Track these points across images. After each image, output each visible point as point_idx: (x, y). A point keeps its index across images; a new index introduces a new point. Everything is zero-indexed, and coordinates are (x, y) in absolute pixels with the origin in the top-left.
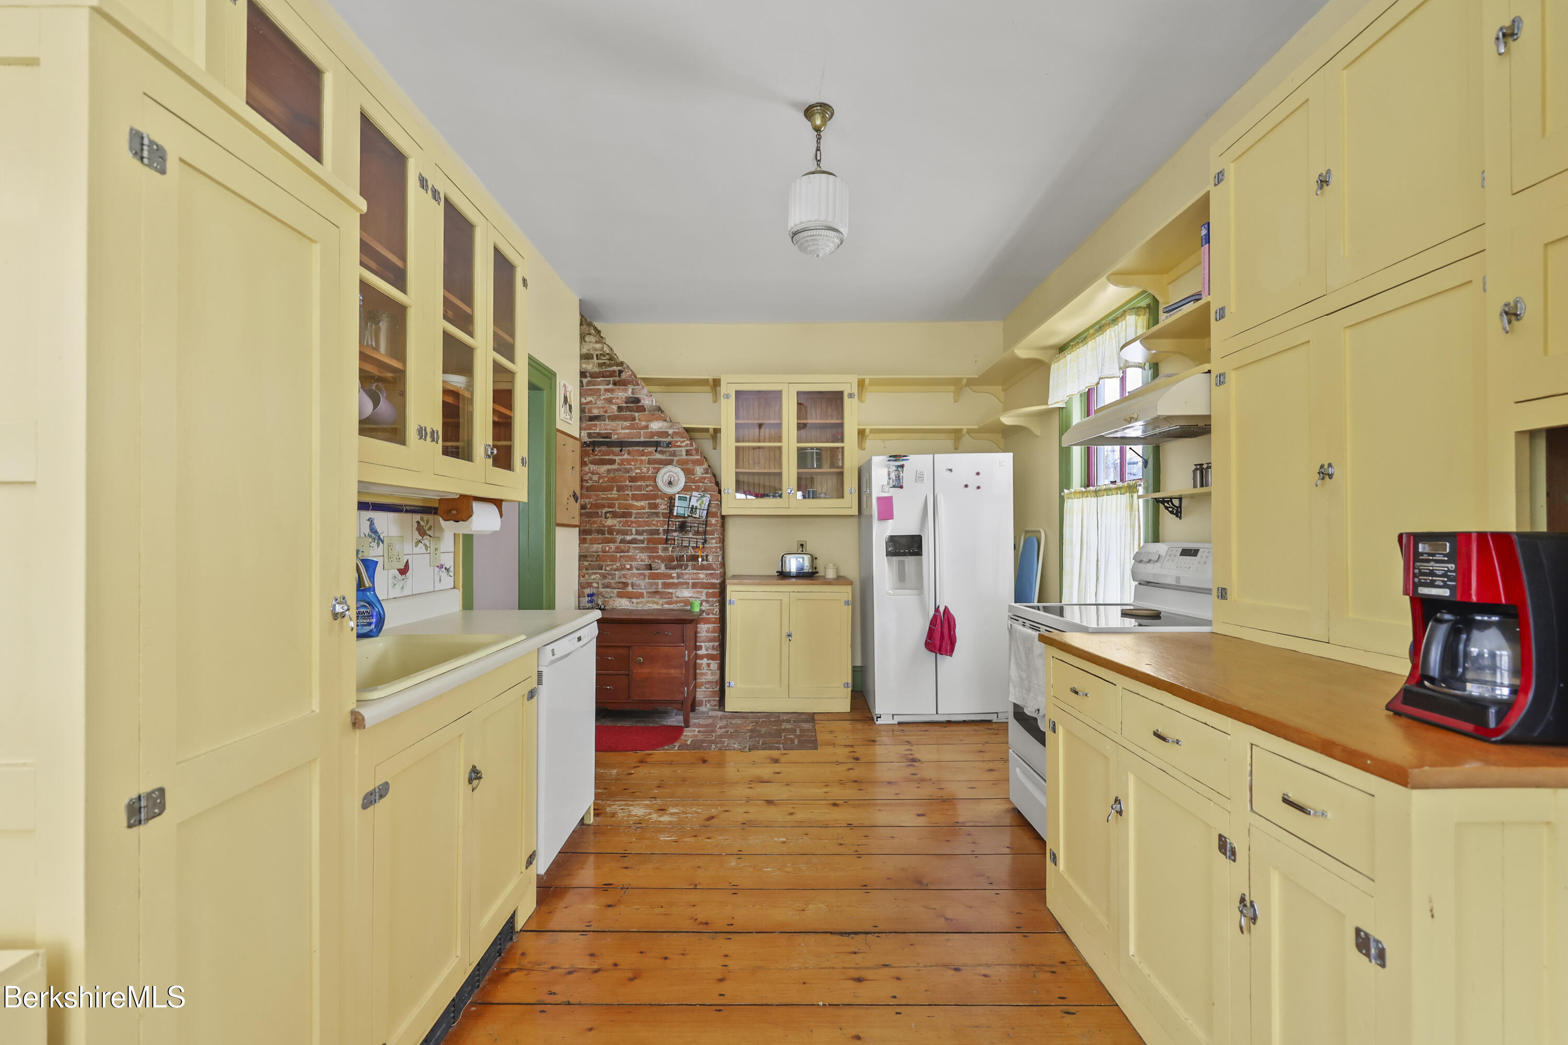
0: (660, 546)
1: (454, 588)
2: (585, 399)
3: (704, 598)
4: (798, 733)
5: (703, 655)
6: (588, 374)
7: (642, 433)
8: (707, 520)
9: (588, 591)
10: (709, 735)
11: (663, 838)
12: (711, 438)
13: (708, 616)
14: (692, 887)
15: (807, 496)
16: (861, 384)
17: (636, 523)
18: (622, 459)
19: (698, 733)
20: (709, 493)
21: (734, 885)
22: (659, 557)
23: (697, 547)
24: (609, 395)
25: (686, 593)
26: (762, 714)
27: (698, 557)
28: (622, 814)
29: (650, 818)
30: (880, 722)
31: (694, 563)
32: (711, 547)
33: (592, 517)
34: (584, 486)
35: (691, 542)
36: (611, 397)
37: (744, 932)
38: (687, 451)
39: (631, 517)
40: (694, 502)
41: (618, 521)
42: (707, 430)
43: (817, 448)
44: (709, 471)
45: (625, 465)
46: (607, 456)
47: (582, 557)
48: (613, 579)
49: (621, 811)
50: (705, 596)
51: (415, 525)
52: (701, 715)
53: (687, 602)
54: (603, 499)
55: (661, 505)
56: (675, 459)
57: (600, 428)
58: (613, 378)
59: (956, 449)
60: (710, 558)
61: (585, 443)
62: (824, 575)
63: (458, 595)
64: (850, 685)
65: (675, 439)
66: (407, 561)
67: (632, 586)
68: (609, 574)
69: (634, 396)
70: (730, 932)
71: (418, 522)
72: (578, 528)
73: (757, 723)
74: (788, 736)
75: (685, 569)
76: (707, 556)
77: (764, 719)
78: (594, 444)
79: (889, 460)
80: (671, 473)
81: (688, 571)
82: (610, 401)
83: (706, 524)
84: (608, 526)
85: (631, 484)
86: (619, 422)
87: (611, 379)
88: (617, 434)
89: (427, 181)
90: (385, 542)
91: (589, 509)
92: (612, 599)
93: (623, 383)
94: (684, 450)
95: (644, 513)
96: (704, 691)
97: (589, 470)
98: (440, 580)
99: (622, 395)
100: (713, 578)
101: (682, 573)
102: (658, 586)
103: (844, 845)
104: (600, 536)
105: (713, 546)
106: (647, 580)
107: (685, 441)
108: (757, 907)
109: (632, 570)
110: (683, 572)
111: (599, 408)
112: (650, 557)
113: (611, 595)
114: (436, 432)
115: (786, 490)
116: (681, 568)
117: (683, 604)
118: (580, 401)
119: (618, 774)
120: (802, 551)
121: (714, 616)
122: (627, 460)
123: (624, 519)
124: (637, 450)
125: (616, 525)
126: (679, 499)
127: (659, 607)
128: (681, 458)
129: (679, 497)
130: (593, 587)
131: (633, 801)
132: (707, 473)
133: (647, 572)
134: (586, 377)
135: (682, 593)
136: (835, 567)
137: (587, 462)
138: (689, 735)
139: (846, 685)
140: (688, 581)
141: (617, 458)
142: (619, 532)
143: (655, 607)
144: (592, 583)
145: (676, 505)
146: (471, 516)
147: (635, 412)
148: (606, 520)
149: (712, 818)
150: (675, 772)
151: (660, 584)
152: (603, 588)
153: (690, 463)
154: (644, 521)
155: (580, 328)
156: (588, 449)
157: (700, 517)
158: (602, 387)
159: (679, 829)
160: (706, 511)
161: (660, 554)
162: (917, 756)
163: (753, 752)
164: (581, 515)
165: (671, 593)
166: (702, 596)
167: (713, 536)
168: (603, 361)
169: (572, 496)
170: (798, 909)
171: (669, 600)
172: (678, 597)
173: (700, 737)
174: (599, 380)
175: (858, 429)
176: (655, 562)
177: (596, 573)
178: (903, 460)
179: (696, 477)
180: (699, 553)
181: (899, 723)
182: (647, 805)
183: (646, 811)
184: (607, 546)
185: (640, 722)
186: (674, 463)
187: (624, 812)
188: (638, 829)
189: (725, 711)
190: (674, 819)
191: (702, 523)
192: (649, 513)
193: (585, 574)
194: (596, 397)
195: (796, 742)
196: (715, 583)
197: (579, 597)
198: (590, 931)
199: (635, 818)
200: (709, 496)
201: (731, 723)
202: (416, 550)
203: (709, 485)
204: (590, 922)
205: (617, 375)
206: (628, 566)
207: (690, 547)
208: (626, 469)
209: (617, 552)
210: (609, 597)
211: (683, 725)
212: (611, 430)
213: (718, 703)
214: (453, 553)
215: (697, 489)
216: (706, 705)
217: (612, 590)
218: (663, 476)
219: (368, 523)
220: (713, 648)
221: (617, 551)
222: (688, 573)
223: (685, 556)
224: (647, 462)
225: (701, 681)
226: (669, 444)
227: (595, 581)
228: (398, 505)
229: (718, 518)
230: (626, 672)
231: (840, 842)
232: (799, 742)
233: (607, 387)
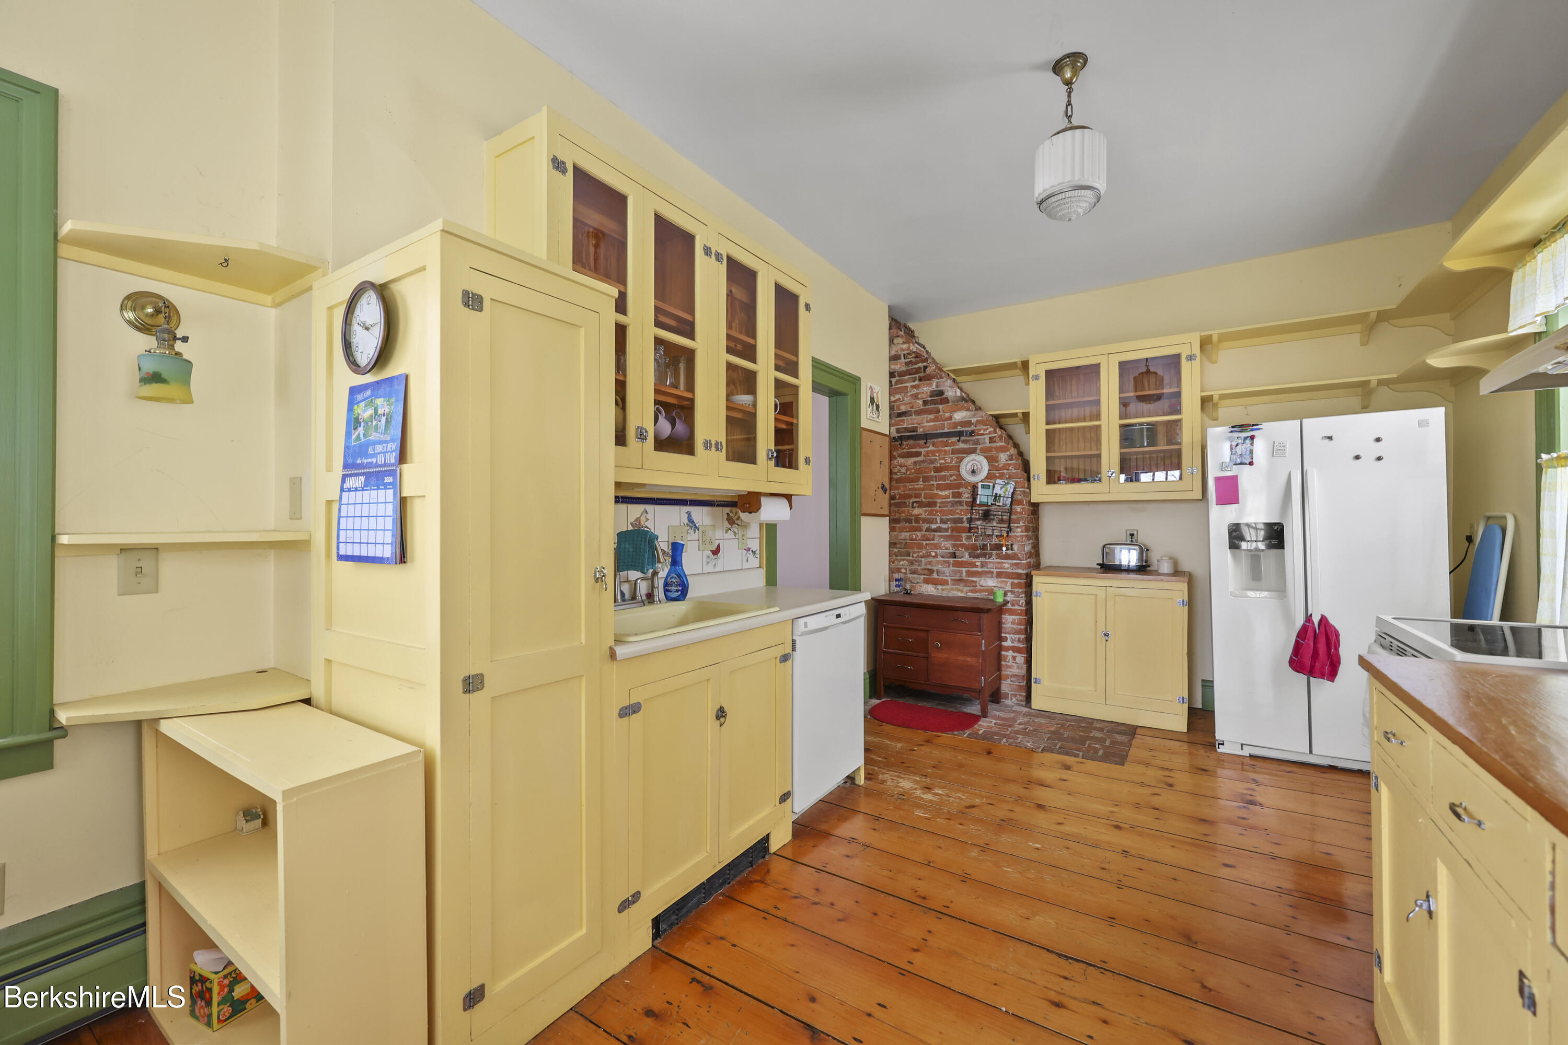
0: (964, 535)
1: (760, 567)
2: (894, 397)
3: (1009, 588)
4: (1108, 743)
5: (1009, 647)
6: (896, 374)
7: (946, 424)
8: (1011, 509)
9: (896, 576)
10: (1006, 729)
11: (919, 813)
12: (1022, 422)
13: (1014, 608)
14: (926, 863)
15: (1134, 479)
16: (1205, 343)
17: (941, 511)
18: (927, 451)
19: (993, 725)
20: (1014, 480)
21: (966, 873)
22: (963, 546)
23: (1001, 536)
24: (915, 391)
25: (990, 582)
26: (1072, 718)
27: (1002, 546)
28: (891, 784)
29: (914, 792)
30: (1222, 749)
31: (998, 552)
32: (1017, 536)
33: (900, 507)
34: (894, 478)
35: (995, 531)
36: (917, 393)
37: (957, 918)
38: (990, 438)
39: (936, 507)
40: (998, 490)
41: (923, 510)
42: (1015, 415)
43: (1149, 424)
44: (1014, 457)
45: (930, 456)
46: (913, 448)
47: (892, 544)
48: (919, 565)
49: (891, 781)
50: (1010, 586)
51: (726, 516)
52: (1004, 708)
53: (991, 592)
54: (910, 489)
55: (964, 493)
56: (979, 447)
57: (907, 423)
58: (919, 375)
59: (1365, 408)
60: (1015, 547)
61: (894, 438)
62: (1157, 569)
63: (762, 573)
64: (1186, 700)
65: (978, 428)
66: (719, 545)
67: (937, 573)
68: (916, 561)
69: (938, 389)
70: (943, 913)
71: (728, 514)
72: (888, 518)
73: (1063, 725)
74: (1093, 745)
75: (989, 558)
76: (1012, 545)
77: (1073, 723)
78: (901, 438)
79: (1232, 432)
80: (975, 462)
81: (992, 560)
82: (915, 396)
83: (1011, 511)
84: (915, 515)
85: (936, 474)
86: (924, 416)
87: (917, 376)
88: (923, 427)
89: (710, 248)
90: (700, 530)
91: (898, 499)
92: (919, 584)
93: (928, 378)
94: (987, 437)
95: (948, 502)
96: (1010, 684)
97: (898, 463)
98: (747, 561)
99: (926, 389)
100: (1019, 568)
101: (986, 562)
102: (962, 573)
103: (1107, 871)
104: (908, 524)
105: (1018, 534)
106: (952, 568)
107: (988, 428)
108: (980, 899)
109: (937, 558)
110: (987, 560)
111: (906, 404)
112: (954, 545)
113: (918, 581)
114: (720, 444)
115: (1105, 473)
116: (985, 557)
117: (987, 593)
118: (890, 399)
119: (902, 748)
120: (1132, 541)
121: (1021, 606)
122: (931, 452)
123: (930, 509)
124: (941, 441)
125: (922, 515)
126: (982, 488)
127: (963, 595)
128: (985, 445)
129: (982, 485)
130: (901, 572)
131: (905, 774)
132: (1011, 459)
133: (951, 560)
134: (894, 377)
135: (986, 582)
136: (1171, 561)
137: (896, 456)
138: (984, 725)
139: (1181, 700)
140: (992, 570)
141: (923, 450)
142: (926, 521)
143: (959, 594)
144: (901, 569)
145: (979, 493)
146: (760, 508)
147: (940, 404)
148: (912, 509)
149: (973, 807)
150: (956, 757)
151: (964, 572)
152: (911, 574)
153: (994, 450)
154: (948, 510)
155: (889, 333)
156: (897, 443)
157: (1004, 505)
158: (909, 385)
159: (936, 809)
160: (1010, 499)
161: (964, 542)
162: (1259, 799)
163: (1045, 754)
164: (890, 505)
165: (975, 582)
166: (1007, 586)
167: (1018, 525)
168: (910, 360)
169: (880, 488)
170: (1022, 915)
171: (973, 588)
172: (981, 586)
173: (995, 729)
174: (906, 378)
175: (1201, 396)
176: (959, 550)
177: (904, 560)
178: (1252, 430)
179: (1000, 465)
180: (1003, 542)
181: (1252, 756)
182: (916, 781)
183: (913, 785)
184: (914, 534)
185: (941, 705)
186: (978, 451)
187: (893, 782)
188: (899, 800)
189: (1030, 707)
190: (936, 800)
191: (1007, 511)
192: (953, 502)
193: (894, 560)
194: (903, 394)
195: (1101, 753)
196: (1021, 574)
197: (889, 581)
198: (824, 871)
199: (900, 789)
200: (1013, 483)
201: (1033, 721)
202: (726, 536)
203: (1014, 471)
204: (827, 864)
205: (923, 370)
206: (933, 554)
207: (994, 536)
208: (931, 460)
209: (923, 540)
210: (916, 582)
211: (980, 714)
212: (917, 424)
213: (1025, 698)
214: (759, 539)
215: (1001, 476)
216: (1012, 699)
217: (919, 576)
218: (967, 465)
219: (687, 515)
220: (1019, 641)
221: (923, 538)
222: (992, 562)
223: (988, 545)
224: (950, 452)
225: (1007, 673)
226: (972, 433)
227: (902, 567)
228: (711, 501)
229: (1024, 505)
230: (925, 655)
231: (1103, 866)
232: (1103, 754)
233: (914, 384)
